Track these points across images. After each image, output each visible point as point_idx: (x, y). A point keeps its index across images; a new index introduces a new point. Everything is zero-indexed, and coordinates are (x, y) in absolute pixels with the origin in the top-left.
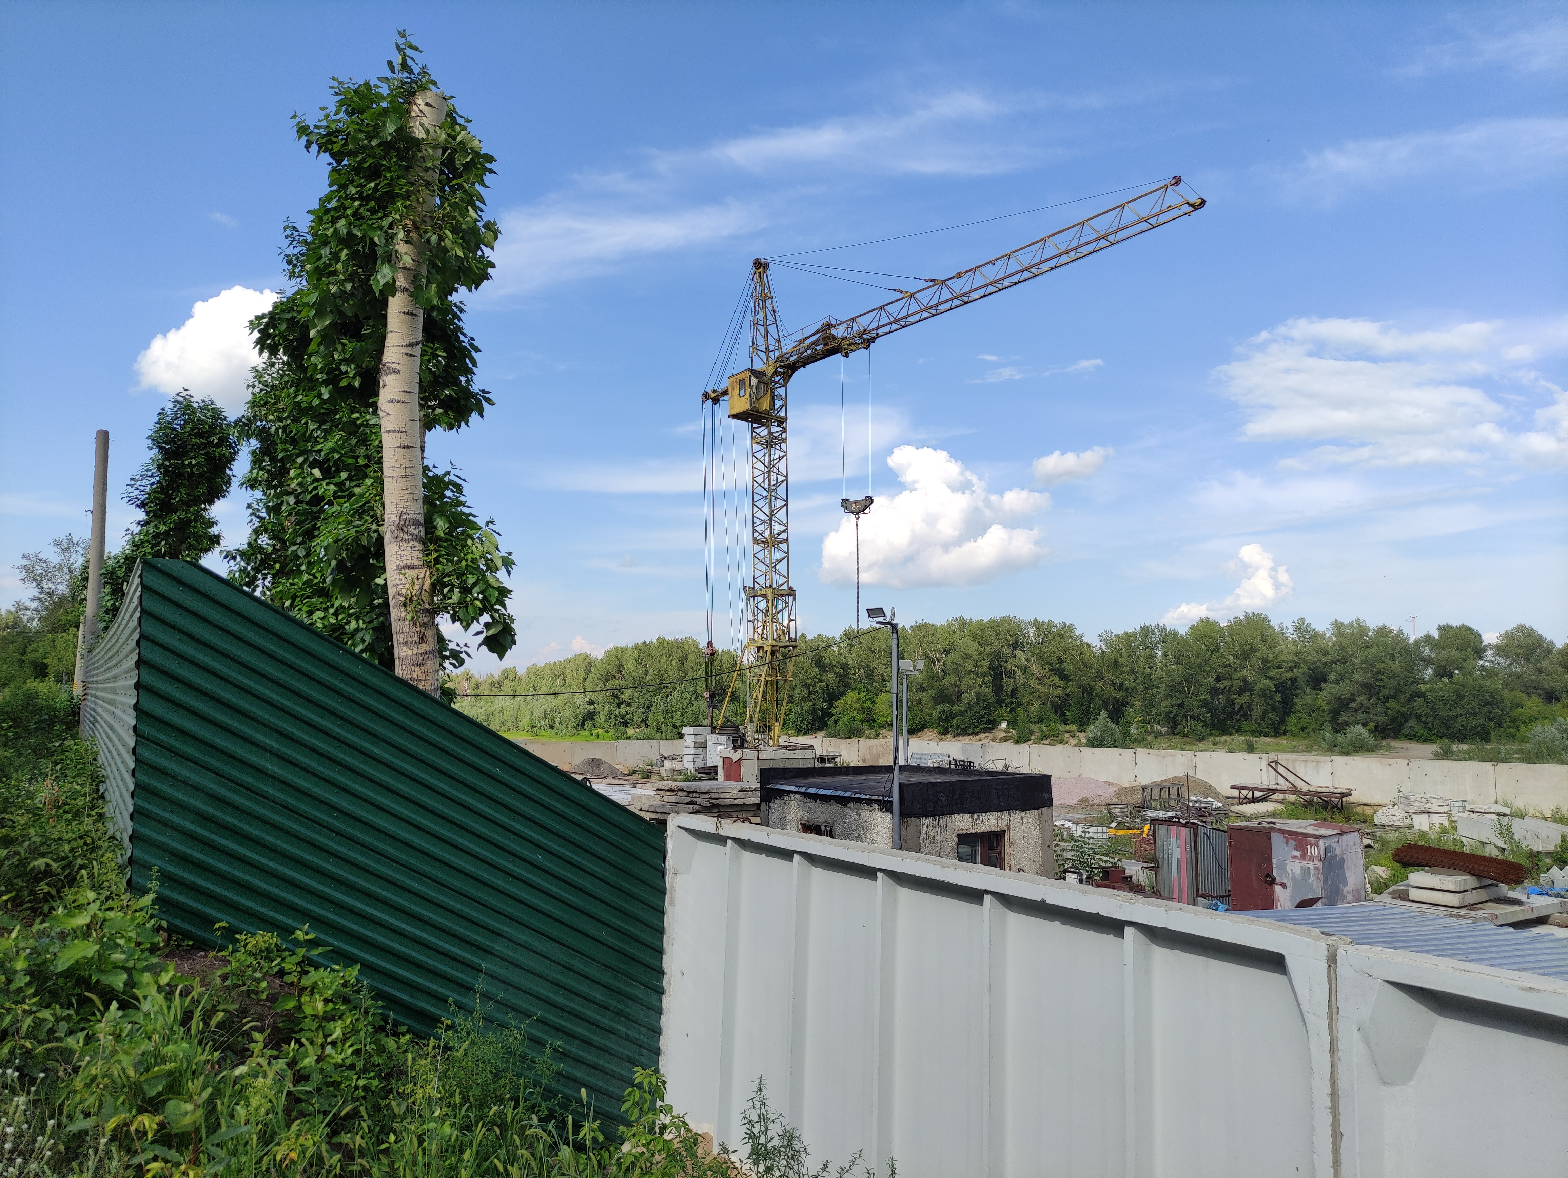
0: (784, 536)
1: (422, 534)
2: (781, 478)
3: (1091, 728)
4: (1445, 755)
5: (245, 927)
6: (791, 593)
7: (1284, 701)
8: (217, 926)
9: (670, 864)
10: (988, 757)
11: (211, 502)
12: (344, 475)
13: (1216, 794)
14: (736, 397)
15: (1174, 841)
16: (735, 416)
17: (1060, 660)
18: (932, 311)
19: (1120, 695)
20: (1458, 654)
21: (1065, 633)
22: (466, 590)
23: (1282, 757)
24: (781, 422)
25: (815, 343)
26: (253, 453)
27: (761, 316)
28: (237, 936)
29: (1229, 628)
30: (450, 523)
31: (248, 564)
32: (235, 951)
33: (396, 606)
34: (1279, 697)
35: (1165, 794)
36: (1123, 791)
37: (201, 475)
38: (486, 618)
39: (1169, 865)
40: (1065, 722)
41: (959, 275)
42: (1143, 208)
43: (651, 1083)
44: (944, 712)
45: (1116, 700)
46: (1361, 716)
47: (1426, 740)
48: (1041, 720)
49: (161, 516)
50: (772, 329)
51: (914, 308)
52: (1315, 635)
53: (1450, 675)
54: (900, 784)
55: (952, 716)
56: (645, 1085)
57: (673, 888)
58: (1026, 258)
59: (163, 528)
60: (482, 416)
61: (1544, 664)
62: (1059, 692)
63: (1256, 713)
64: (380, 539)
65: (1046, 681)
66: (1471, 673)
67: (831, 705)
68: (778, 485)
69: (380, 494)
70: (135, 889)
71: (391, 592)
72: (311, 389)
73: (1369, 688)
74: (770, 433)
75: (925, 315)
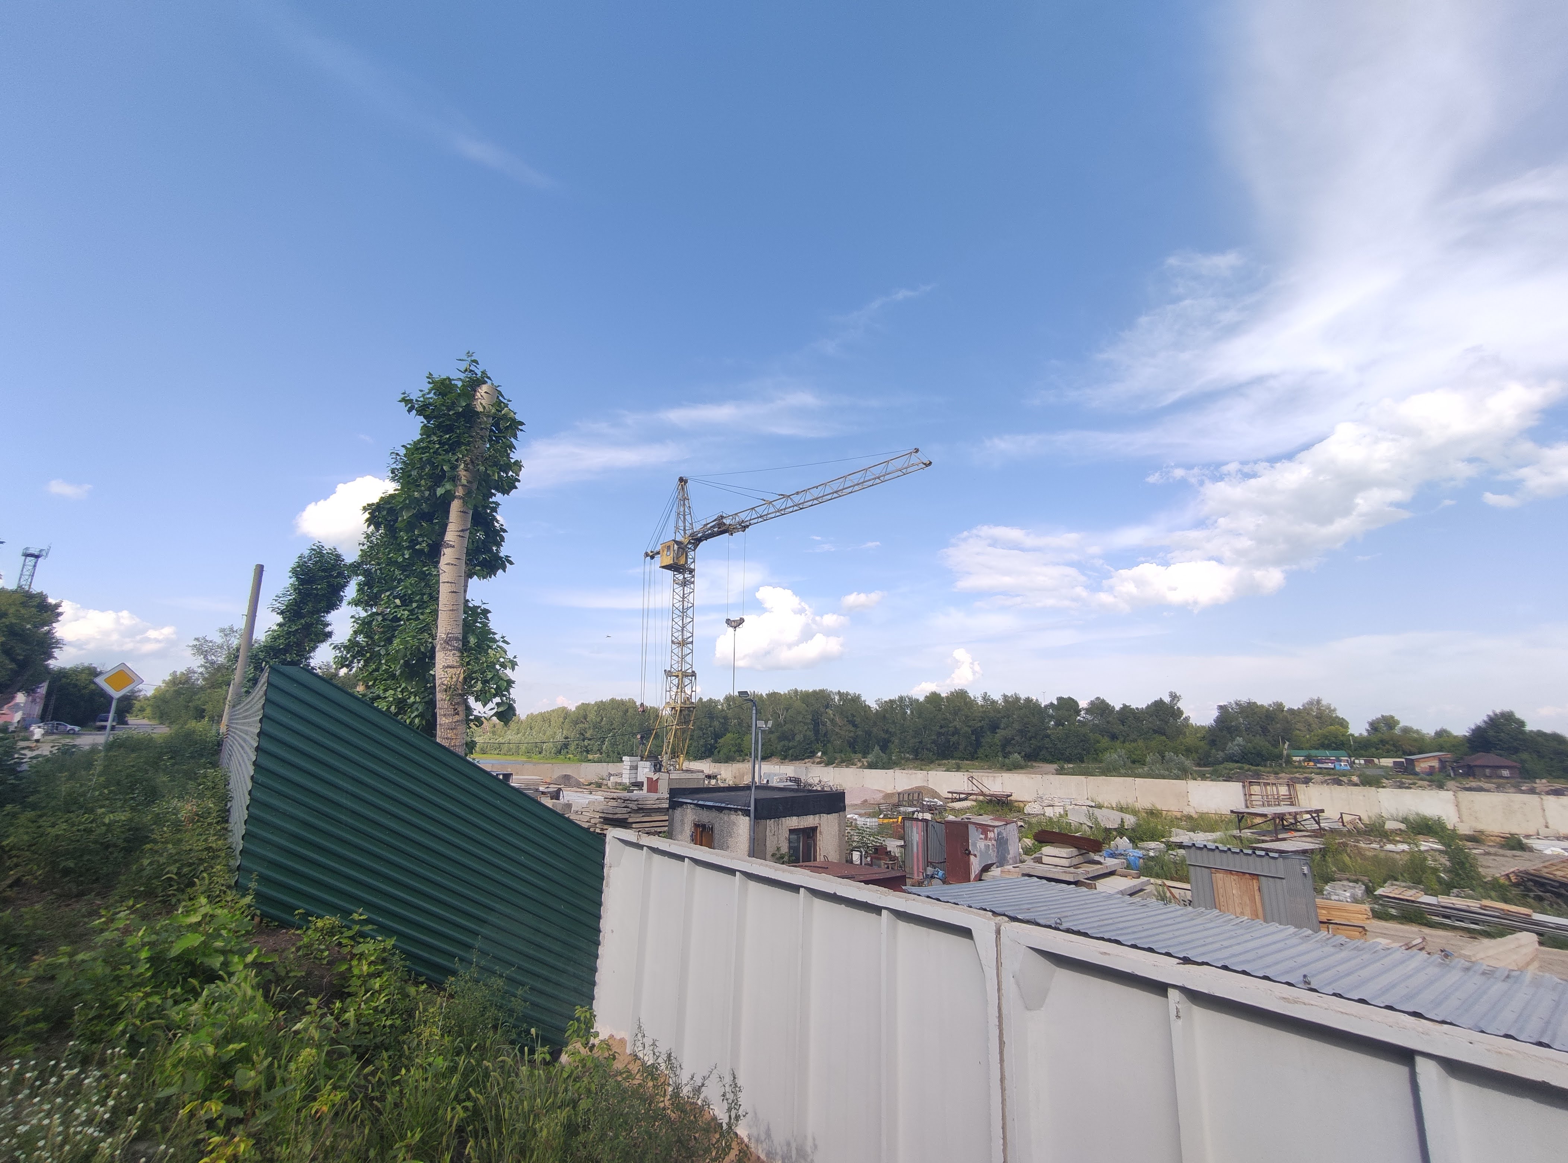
0: (690, 640)
1: (460, 646)
2: (690, 605)
3: (870, 756)
4: (1060, 772)
5: (315, 910)
6: (694, 674)
7: (977, 740)
8: (297, 912)
9: (607, 860)
10: (810, 775)
11: (328, 612)
12: (414, 605)
13: (939, 797)
14: (665, 556)
15: (915, 830)
16: (663, 567)
17: (853, 716)
18: (782, 512)
19: (886, 736)
20: (1067, 713)
21: (855, 700)
22: (485, 682)
23: (975, 775)
24: (692, 571)
25: (713, 527)
26: (359, 584)
27: (682, 509)
28: (310, 918)
29: (947, 697)
30: (479, 639)
31: (348, 653)
32: (308, 929)
33: (440, 691)
34: (973, 738)
35: (911, 798)
36: (888, 796)
37: (323, 595)
38: (498, 700)
39: (912, 844)
40: (855, 753)
41: (797, 493)
42: (899, 463)
43: (585, 1017)
44: (784, 746)
45: (885, 739)
46: (1017, 748)
47: (1051, 762)
48: (841, 752)
49: (293, 620)
50: (688, 517)
51: (772, 510)
52: (994, 702)
53: (1063, 725)
54: (755, 800)
55: (789, 749)
56: (582, 1018)
57: (608, 876)
58: (835, 486)
59: (294, 628)
60: (505, 571)
61: (1110, 719)
62: (852, 734)
63: (961, 747)
64: (433, 648)
65: (845, 728)
66: (1073, 724)
67: (716, 742)
68: (688, 609)
69: (436, 620)
70: (241, 888)
71: (438, 682)
72: (399, 550)
73: (1022, 732)
74: (684, 578)
75: (778, 514)
